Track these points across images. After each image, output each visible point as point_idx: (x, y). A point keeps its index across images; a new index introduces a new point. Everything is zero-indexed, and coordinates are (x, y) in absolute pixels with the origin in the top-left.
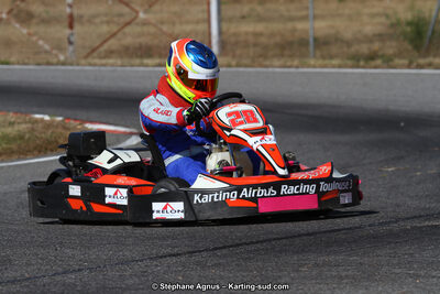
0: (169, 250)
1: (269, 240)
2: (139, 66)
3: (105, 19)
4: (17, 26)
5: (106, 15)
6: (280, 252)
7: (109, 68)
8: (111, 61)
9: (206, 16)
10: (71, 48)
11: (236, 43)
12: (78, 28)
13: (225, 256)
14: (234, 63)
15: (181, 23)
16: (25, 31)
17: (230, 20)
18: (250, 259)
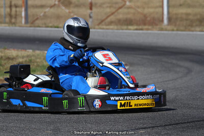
0: (141, 126)
1: (194, 121)
2: (126, 30)
3: (109, 5)
4: (63, 8)
5: (109, 3)
6: (199, 128)
7: (111, 31)
8: (111, 27)
9: (161, 4)
10: (91, 20)
11: (177, 19)
12: (94, 10)
13: (170, 129)
14: (175, 29)
15: (148, 8)
16: (67, 11)
17: (174, 6)
18: (183, 131)
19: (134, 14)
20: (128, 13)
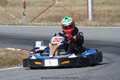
3: (40, 4)
5: (41, 2)
10: (25, 17)
14: (99, 25)
16: (4, 10)
17: (97, 4)
19: (63, 11)
20: (57, 11)
